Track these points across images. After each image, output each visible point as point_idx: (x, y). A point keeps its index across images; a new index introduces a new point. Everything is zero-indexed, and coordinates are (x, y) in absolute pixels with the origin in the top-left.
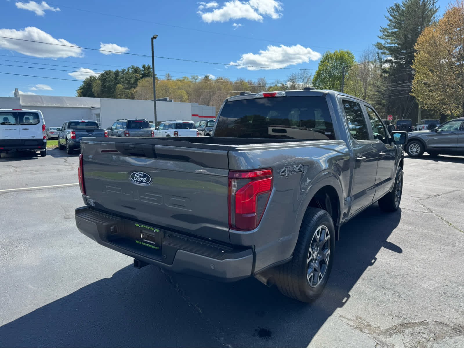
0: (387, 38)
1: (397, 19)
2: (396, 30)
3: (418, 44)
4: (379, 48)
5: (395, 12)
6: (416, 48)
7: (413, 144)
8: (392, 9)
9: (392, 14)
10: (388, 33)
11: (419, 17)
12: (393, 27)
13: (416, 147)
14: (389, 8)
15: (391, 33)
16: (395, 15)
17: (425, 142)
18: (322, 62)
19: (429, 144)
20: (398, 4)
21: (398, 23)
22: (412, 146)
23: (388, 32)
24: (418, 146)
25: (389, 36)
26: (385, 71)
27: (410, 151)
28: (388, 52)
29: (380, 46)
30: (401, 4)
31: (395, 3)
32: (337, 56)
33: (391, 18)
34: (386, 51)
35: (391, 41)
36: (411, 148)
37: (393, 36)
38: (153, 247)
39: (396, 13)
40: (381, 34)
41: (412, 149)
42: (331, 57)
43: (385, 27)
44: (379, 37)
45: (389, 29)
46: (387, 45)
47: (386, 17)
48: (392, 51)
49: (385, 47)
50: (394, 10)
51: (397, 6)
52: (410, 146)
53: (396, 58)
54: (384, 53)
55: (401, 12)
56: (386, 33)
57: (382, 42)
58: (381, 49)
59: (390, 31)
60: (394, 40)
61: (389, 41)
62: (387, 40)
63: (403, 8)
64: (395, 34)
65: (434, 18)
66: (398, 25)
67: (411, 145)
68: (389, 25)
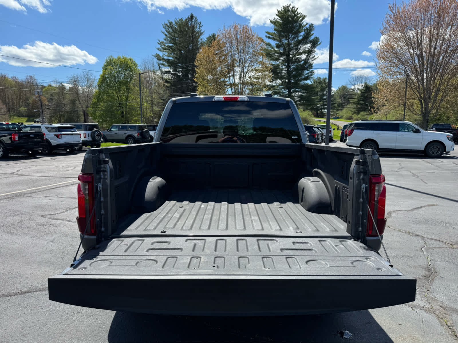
0: (164, 51)
1: (172, 35)
2: (171, 45)
3: (198, 60)
4: (158, 60)
5: (169, 28)
6: (196, 63)
8: (166, 25)
9: (167, 30)
10: (165, 47)
11: (190, 37)
12: (169, 42)
14: (164, 24)
15: (167, 47)
16: (169, 31)
18: (105, 66)
20: (172, 22)
21: (173, 39)
23: (165, 45)
25: (165, 49)
26: (167, 82)
28: (166, 64)
29: (159, 58)
30: (174, 23)
31: (169, 21)
32: (121, 61)
33: (167, 33)
34: (164, 62)
35: (168, 54)
37: (169, 50)
39: (170, 30)
40: (159, 46)
42: (114, 62)
43: (162, 41)
44: (157, 48)
45: (166, 43)
46: (166, 58)
47: (162, 32)
48: (170, 63)
49: (164, 59)
50: (168, 27)
51: (171, 23)
53: (175, 70)
54: (163, 64)
55: (174, 29)
56: (163, 46)
57: (161, 54)
58: (160, 60)
59: (166, 45)
60: (171, 54)
61: (166, 54)
62: (164, 53)
63: (176, 26)
64: (171, 48)
65: (201, 39)
66: (173, 40)
68: (165, 39)
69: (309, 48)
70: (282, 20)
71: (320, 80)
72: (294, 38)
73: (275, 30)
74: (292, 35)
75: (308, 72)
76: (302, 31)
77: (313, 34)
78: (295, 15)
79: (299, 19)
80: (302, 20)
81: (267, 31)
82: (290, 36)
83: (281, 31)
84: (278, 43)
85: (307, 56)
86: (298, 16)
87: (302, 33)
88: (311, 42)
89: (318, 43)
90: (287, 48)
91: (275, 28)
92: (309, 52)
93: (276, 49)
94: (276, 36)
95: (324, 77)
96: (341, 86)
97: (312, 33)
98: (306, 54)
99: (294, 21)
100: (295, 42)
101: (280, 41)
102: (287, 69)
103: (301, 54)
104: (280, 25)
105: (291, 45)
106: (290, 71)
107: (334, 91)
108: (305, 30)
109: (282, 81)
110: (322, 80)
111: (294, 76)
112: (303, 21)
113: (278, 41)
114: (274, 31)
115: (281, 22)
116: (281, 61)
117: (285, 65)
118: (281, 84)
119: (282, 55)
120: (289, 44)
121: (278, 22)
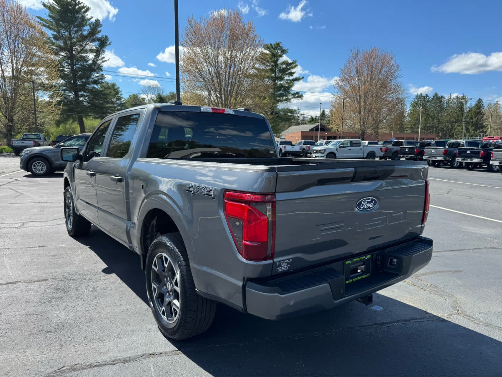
7: (36, 162)
13: (41, 165)
17: (51, 160)
19: (56, 161)
22: (36, 164)
24: (43, 163)
27: (34, 170)
36: (34, 166)
38: (363, 277)
41: (37, 168)
52: (33, 165)
67: (34, 163)
69: (97, 46)
70: (60, 7)
71: (108, 85)
72: (76, 32)
73: (50, 16)
74: (74, 28)
75: (98, 75)
76: (87, 26)
77: (100, 31)
78: (76, 4)
79: (81, 10)
80: (85, 12)
81: (38, 16)
82: (71, 28)
83: (59, 19)
84: (55, 33)
85: (95, 56)
86: (80, 5)
87: (87, 28)
88: (99, 40)
89: (108, 43)
90: (68, 42)
91: (51, 14)
92: (98, 52)
93: (54, 41)
94: (52, 25)
95: (113, 82)
96: (131, 94)
97: (99, 29)
98: (95, 54)
99: (75, 11)
100: (79, 37)
101: (59, 32)
102: (70, 67)
103: (86, 52)
104: (58, 12)
105: (73, 40)
106: (75, 70)
107: (125, 99)
108: (90, 25)
109: (66, 81)
110: (110, 85)
111: (81, 78)
112: (87, 13)
113: (55, 31)
114: (49, 18)
115: (57, 7)
116: (61, 56)
117: (67, 63)
118: (65, 85)
119: (62, 49)
120: (70, 38)
121: (54, 7)
